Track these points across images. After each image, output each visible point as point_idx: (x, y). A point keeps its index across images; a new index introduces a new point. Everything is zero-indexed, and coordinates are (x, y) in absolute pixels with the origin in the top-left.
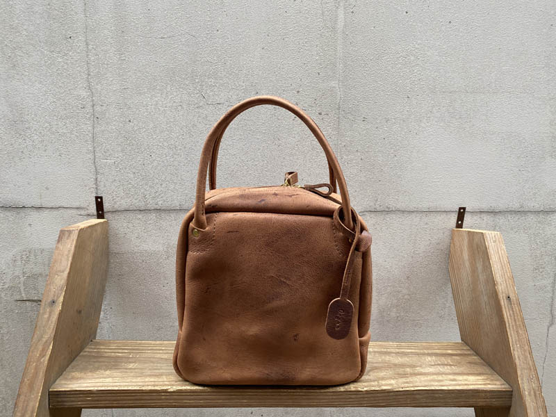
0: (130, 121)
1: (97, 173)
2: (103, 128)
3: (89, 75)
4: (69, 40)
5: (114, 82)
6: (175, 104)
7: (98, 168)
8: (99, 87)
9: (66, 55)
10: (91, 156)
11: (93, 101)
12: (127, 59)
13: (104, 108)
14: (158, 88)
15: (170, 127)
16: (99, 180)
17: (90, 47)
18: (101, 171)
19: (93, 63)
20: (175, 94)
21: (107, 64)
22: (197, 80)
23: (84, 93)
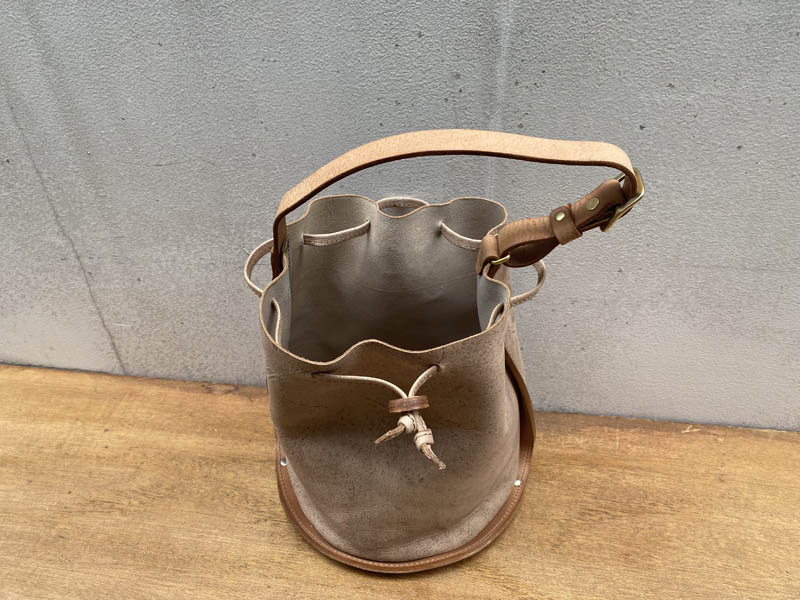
0: (139, 280)
1: (112, 338)
2: (102, 286)
3: (57, 216)
4: (7, 164)
5: (98, 227)
6: (202, 262)
7: (112, 332)
8: (77, 233)
9: (11, 186)
10: (96, 317)
11: (75, 251)
12: (109, 196)
13: (95, 261)
14: (171, 238)
15: (203, 290)
16: (117, 345)
17: (45, 176)
18: (116, 336)
19: (57, 200)
20: (200, 248)
21: (81, 203)
22: (232, 231)
23: (59, 241)
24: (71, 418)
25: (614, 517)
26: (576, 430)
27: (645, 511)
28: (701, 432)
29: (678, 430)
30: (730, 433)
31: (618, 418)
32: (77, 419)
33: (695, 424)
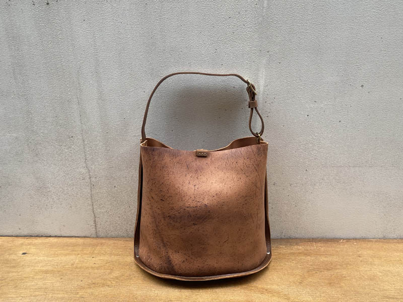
0: (115, 187)
1: (95, 217)
3: (86, 160)
4: (71, 138)
5: (103, 163)
7: (96, 214)
8: (93, 166)
9: (70, 147)
10: (91, 207)
11: (90, 175)
12: (111, 149)
13: (97, 179)
17: (86, 142)
19: (88, 152)
21: (98, 153)
24: (75, 254)
25: (321, 272)
26: (297, 244)
27: (332, 268)
28: (347, 242)
29: (338, 242)
30: (358, 241)
31: (313, 239)
32: (78, 254)
33: (344, 239)
